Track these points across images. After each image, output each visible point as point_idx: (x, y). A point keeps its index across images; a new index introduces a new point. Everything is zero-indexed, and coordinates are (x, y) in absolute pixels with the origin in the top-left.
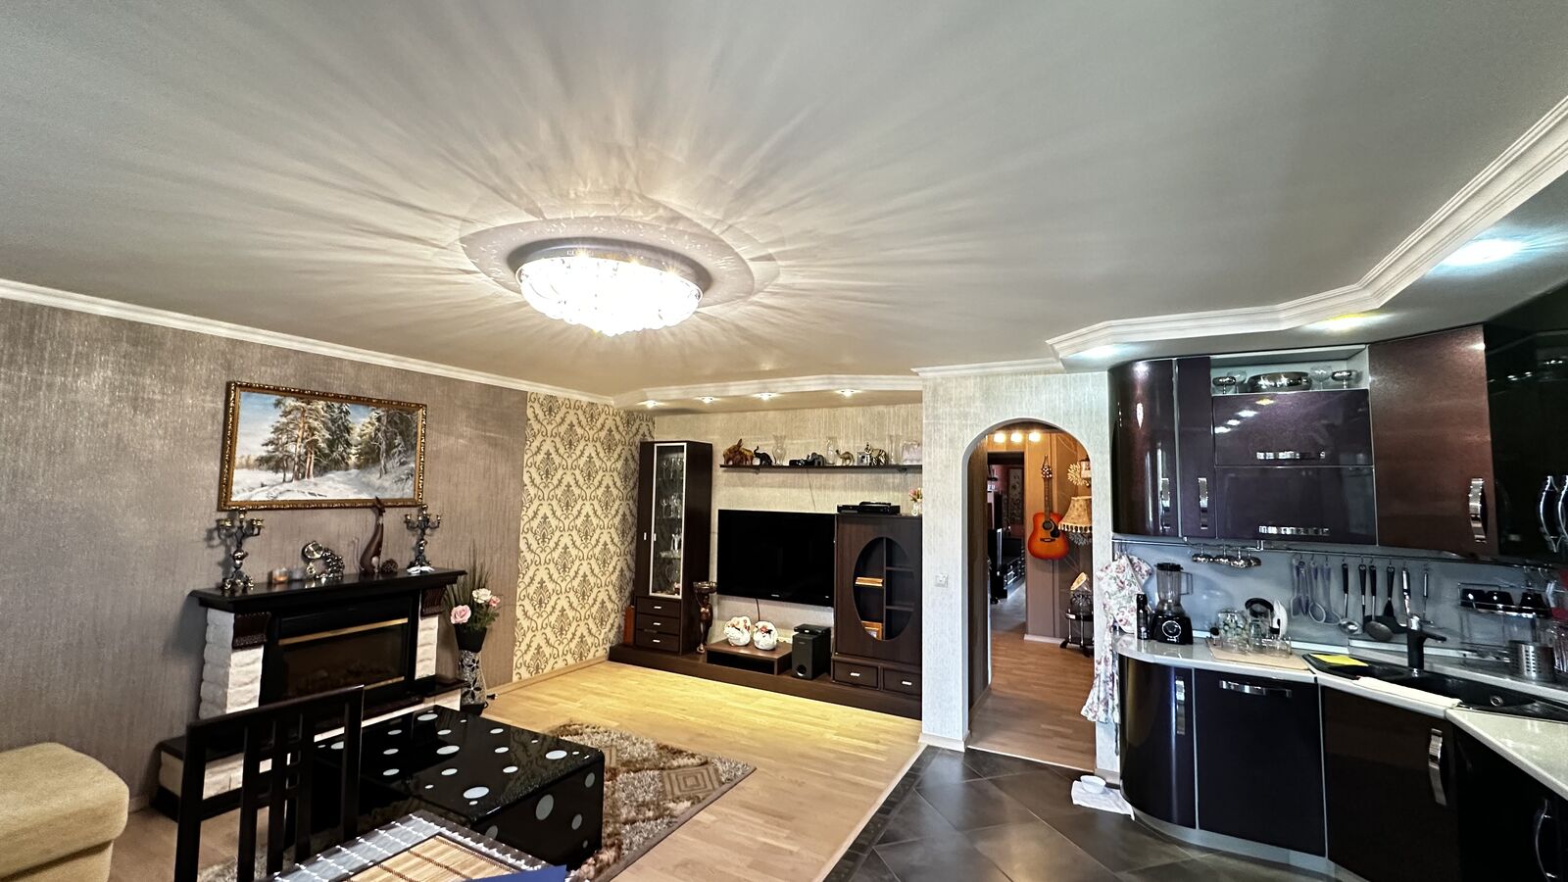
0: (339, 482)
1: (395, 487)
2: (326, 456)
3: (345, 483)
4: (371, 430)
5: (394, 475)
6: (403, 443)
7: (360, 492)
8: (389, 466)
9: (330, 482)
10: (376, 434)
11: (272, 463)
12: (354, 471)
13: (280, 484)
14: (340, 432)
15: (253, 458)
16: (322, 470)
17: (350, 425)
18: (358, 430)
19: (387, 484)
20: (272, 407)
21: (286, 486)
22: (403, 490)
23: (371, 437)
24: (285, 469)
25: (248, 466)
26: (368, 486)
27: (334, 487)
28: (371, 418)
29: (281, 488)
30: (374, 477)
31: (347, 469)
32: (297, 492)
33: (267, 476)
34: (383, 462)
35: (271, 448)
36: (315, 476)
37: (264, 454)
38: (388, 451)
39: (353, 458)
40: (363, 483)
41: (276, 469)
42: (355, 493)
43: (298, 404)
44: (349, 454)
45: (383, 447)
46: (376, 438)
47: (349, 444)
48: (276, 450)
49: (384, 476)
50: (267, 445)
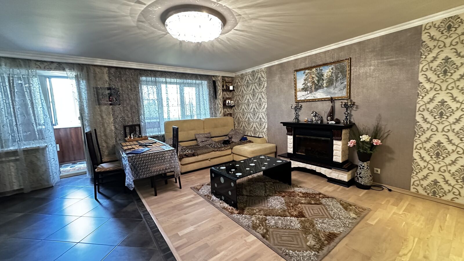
0: (321, 93)
1: (339, 92)
2: (317, 85)
3: (323, 93)
4: (330, 73)
5: (338, 88)
6: (341, 76)
7: (327, 95)
8: (337, 85)
9: (319, 93)
10: (332, 75)
11: (305, 89)
12: (325, 89)
13: (307, 95)
14: (320, 76)
15: (301, 88)
16: (316, 89)
17: (323, 74)
18: (326, 75)
19: (336, 92)
20: (303, 74)
21: (308, 95)
22: (342, 93)
23: (330, 76)
24: (308, 91)
25: (300, 91)
26: (330, 93)
27: (320, 94)
28: (329, 69)
29: (307, 96)
30: (332, 90)
31: (323, 88)
32: (310, 97)
33: (304, 93)
34: (334, 84)
35: (304, 85)
36: (315, 91)
37: (303, 87)
38: (336, 80)
39: (325, 84)
40: (328, 92)
41: (305, 91)
42: (326, 96)
43: (309, 71)
44: (323, 83)
45: (334, 78)
46: (332, 76)
47: (323, 80)
48: (305, 86)
49: (335, 89)
50: (303, 85)
